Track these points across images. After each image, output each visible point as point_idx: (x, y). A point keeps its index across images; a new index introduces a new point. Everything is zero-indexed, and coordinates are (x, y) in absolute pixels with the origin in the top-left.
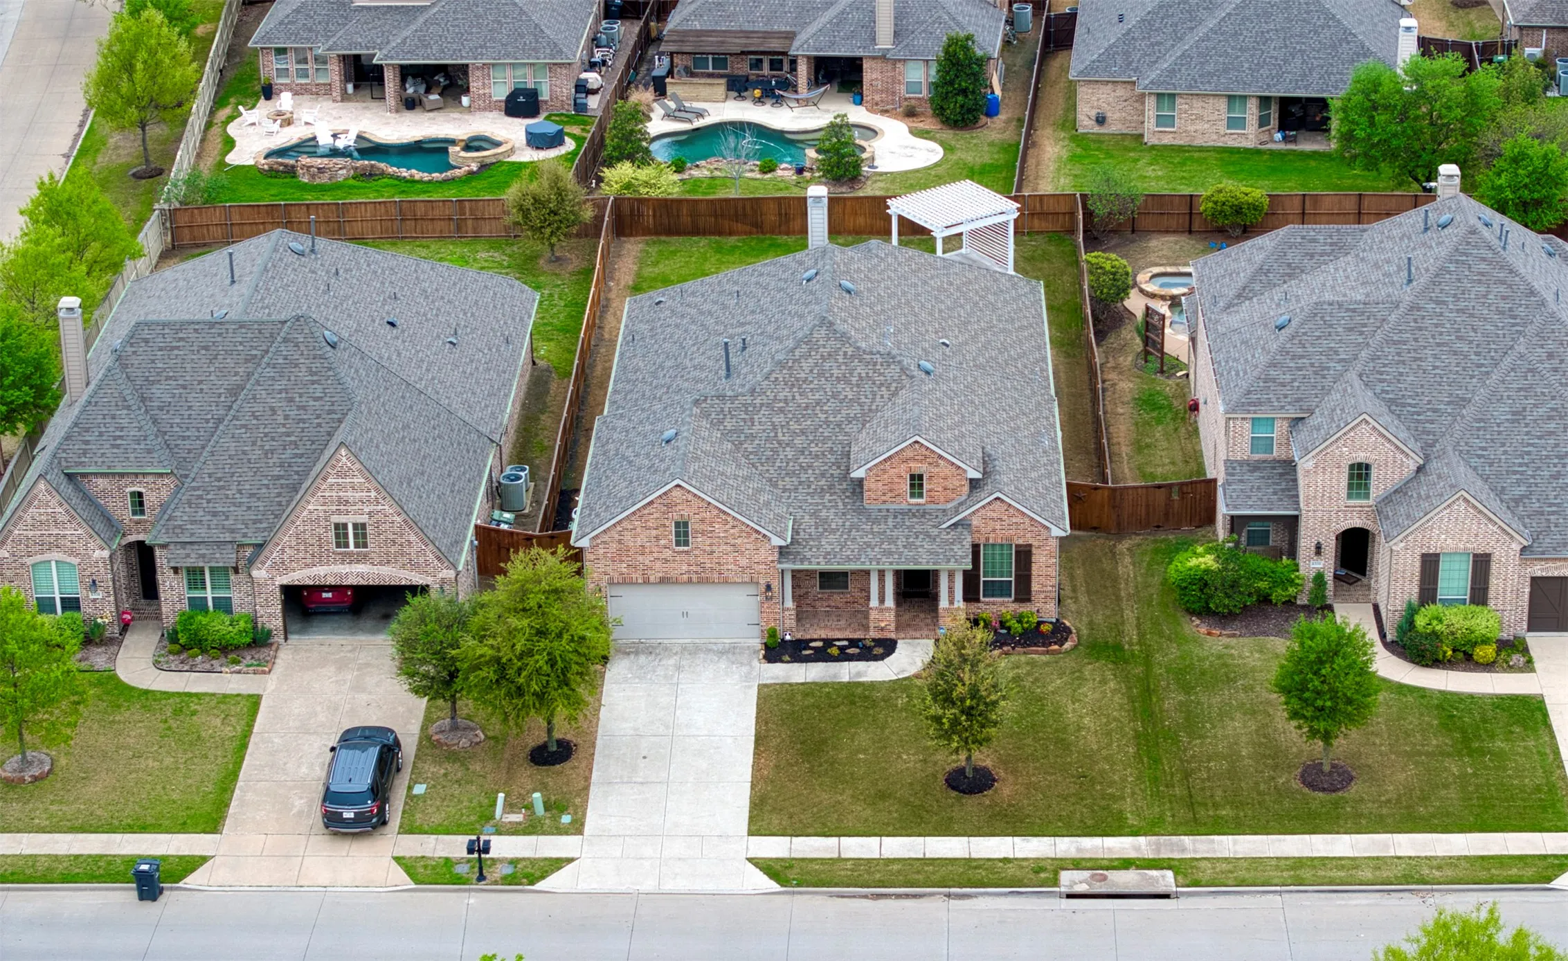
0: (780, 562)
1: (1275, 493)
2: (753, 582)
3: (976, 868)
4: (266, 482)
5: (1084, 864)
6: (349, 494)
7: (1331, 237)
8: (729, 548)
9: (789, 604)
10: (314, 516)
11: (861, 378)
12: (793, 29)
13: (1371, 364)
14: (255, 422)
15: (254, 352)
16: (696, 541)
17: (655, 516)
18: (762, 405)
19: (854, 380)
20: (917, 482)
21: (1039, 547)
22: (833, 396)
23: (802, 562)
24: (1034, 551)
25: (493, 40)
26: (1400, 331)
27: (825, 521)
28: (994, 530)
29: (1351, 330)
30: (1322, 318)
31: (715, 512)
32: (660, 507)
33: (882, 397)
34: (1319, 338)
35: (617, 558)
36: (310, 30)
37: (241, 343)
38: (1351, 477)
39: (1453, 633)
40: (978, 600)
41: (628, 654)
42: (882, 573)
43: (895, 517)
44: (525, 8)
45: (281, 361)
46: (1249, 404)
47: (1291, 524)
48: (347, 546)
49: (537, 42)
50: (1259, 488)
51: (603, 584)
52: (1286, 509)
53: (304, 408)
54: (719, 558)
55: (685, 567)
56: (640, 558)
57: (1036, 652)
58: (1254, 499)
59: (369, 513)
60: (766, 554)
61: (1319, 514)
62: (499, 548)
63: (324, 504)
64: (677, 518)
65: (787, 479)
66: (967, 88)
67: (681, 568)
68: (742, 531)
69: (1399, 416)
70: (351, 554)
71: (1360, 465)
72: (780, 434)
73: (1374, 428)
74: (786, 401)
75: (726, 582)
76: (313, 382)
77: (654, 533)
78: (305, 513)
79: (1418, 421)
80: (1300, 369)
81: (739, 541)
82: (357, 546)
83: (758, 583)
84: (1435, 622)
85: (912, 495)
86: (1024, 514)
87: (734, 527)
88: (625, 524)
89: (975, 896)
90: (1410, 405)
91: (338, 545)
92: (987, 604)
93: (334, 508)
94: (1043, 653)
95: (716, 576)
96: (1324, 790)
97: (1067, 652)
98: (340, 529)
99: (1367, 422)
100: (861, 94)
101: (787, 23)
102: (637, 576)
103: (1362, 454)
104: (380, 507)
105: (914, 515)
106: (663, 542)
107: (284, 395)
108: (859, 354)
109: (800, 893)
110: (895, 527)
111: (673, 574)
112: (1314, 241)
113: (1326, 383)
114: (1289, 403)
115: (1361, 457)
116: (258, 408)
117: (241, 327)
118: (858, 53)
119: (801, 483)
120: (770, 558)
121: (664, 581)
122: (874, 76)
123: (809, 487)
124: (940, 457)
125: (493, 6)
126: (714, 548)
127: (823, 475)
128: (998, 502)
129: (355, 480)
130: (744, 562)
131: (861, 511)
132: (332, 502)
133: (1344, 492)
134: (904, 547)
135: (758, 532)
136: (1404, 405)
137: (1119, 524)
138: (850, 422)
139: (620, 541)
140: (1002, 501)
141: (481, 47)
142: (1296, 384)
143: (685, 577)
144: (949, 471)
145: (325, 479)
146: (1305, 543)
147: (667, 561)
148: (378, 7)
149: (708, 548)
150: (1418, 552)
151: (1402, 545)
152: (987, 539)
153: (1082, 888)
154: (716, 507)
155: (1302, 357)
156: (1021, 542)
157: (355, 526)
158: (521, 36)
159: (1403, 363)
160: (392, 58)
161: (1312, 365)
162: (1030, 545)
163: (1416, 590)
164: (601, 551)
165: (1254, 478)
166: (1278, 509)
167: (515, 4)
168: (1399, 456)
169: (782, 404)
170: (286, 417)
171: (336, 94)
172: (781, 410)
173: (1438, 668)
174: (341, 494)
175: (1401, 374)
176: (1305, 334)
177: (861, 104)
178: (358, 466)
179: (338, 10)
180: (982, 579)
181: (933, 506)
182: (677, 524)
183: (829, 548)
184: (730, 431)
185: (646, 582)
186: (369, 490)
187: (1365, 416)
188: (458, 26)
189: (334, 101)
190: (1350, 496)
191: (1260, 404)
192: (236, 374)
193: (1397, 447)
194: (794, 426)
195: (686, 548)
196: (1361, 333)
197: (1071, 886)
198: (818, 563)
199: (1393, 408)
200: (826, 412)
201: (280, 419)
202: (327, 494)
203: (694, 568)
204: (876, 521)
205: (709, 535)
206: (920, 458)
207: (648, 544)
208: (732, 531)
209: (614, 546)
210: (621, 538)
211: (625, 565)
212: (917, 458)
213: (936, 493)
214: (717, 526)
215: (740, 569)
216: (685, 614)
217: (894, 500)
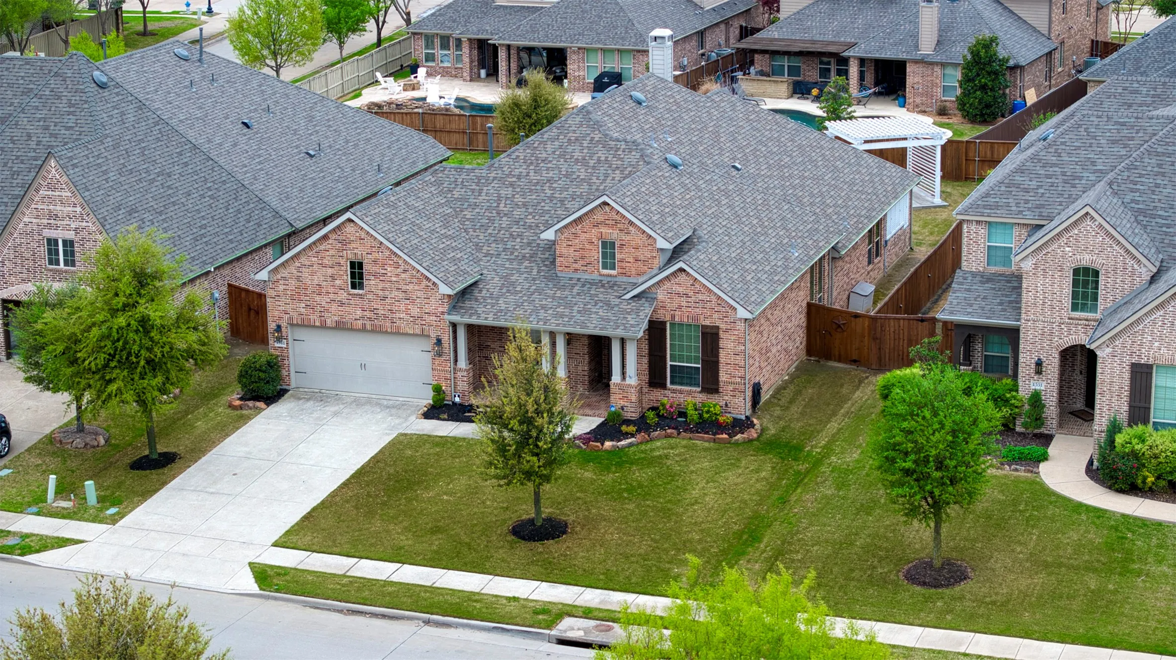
0: (449, 314)
1: (1001, 304)
2: (424, 335)
3: (476, 601)
4: (6, 200)
5: (596, 614)
6: (58, 208)
7: (1155, 89)
8: (401, 295)
9: (463, 363)
10: (29, 229)
11: (599, 161)
12: (857, 40)
13: (1126, 174)
14: (11, 145)
15: (31, 86)
16: (370, 283)
17: (331, 252)
18: (495, 178)
19: (592, 163)
20: (608, 248)
21: (726, 331)
22: (566, 176)
23: (471, 316)
24: (721, 334)
25: (591, 29)
26: (1167, 144)
27: (513, 284)
28: (680, 307)
29: (1114, 142)
30: (1086, 130)
31: (387, 253)
32: (335, 242)
33: (613, 179)
34: (1079, 148)
35: (296, 296)
36: (454, 21)
37: (23, 77)
38: (1075, 283)
39: (1156, 457)
40: (663, 386)
41: (300, 399)
42: (552, 335)
43: (583, 286)
44: (625, 8)
45: (47, 93)
46: (985, 207)
47: (1012, 335)
48: (58, 264)
49: (626, 32)
50: (985, 298)
51: (284, 324)
52: (1008, 319)
53: (55, 136)
54: (391, 304)
55: (359, 313)
56: (318, 298)
57: (703, 439)
58: (975, 307)
59: (76, 230)
60: (436, 305)
61: (1040, 325)
62: (250, 309)
63: (37, 217)
64: (351, 257)
65: (493, 245)
66: (986, 84)
67: (355, 314)
68: (413, 276)
69: (1145, 227)
70: (60, 272)
71: (1086, 270)
72: (502, 205)
73: (1100, 226)
74: (519, 177)
75: (398, 333)
76: (69, 113)
77: (330, 271)
78: (21, 225)
79: (1166, 234)
80: (1049, 177)
81: (410, 287)
82: (66, 264)
83: (429, 336)
84: (1134, 441)
85: (605, 267)
86: (710, 291)
87: (405, 271)
88: (303, 260)
89: (457, 626)
90: (1160, 216)
91: (51, 263)
92: (674, 391)
93: (45, 221)
94: (708, 441)
95: (388, 324)
96: (924, 584)
97: (737, 443)
98: (52, 243)
99: (1092, 218)
100: (904, 97)
101: (853, 36)
102: (315, 319)
103: (1087, 257)
104: (84, 224)
105: (603, 286)
106: (338, 282)
107: (41, 123)
108: (604, 143)
109: (276, 599)
110: (578, 294)
111: (348, 318)
112: (1136, 92)
113: (1074, 192)
114: (1029, 209)
115: (1086, 260)
116: (17, 133)
117: (27, 64)
118: (902, 56)
119: (505, 250)
120: (440, 310)
121: (340, 327)
122: (916, 80)
123: (512, 253)
124: (631, 223)
125: (599, 4)
126: (387, 293)
127: (529, 244)
128: (684, 275)
129: (64, 194)
130: (415, 311)
131: (553, 278)
132: (44, 215)
133: (1067, 302)
134: (579, 312)
135: (427, 279)
136: (1153, 216)
137: (880, 359)
138: (574, 199)
139: (298, 279)
140: (688, 274)
141: (579, 34)
142: (1041, 191)
143: (360, 322)
144: (639, 240)
145: (37, 191)
146: (1026, 360)
147: (342, 304)
148: (513, 7)
149: (381, 293)
150: (1127, 360)
151: (1109, 350)
152: (673, 317)
153: (576, 635)
154: (388, 248)
155: (1054, 165)
156: (707, 323)
157: (65, 242)
158: (615, 27)
159: (1163, 174)
160: (504, 39)
161: (1064, 174)
162: (718, 328)
163: (1125, 408)
164: (281, 288)
165: (982, 289)
166: (999, 318)
167: (617, 4)
168: (1130, 262)
169: (514, 179)
170: (39, 143)
171: (466, 74)
172: (512, 185)
173: (1136, 495)
174: (51, 207)
175: (1157, 186)
176: (1063, 143)
177: (904, 107)
178: (65, 178)
179: (481, 7)
180: (669, 363)
181: (625, 279)
182: (352, 264)
183: (503, 306)
184: (456, 199)
185: (323, 327)
186: (75, 205)
187: (1088, 209)
188: (566, 18)
189: (464, 80)
190: (1075, 307)
191: (997, 207)
192: (12, 104)
193: (1127, 251)
194: (518, 199)
195: (360, 292)
196: (1125, 146)
197: (565, 631)
198: (486, 319)
199: (1141, 218)
200: (554, 189)
201: (33, 145)
202: (40, 207)
203: (368, 314)
204: (563, 288)
205: (381, 278)
206: (610, 222)
207: (324, 283)
208: (403, 276)
209: (293, 283)
210: (300, 274)
211: (304, 305)
212: (607, 222)
213: (628, 264)
214: (389, 269)
215: (412, 319)
216: (363, 366)
217: (585, 268)
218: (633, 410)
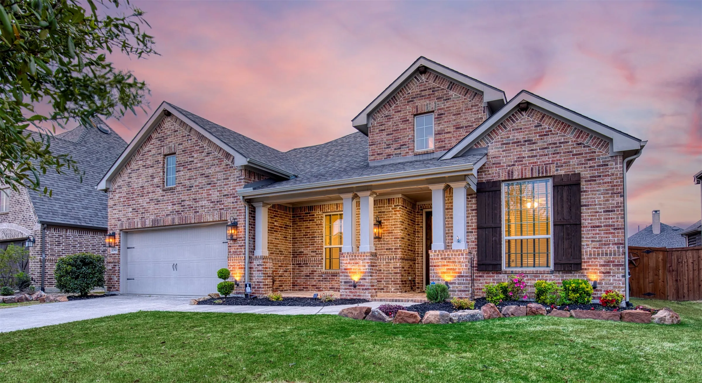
2: (222, 222)
8: (204, 181)
9: (260, 251)
17: (153, 152)
21: (592, 179)
24: (584, 186)
28: (520, 159)
31: (195, 138)
32: (156, 141)
35: (127, 202)
40: (497, 270)
43: (396, 164)
51: (117, 231)
54: (196, 193)
55: (170, 207)
56: (141, 200)
64: (168, 151)
67: (167, 209)
75: (201, 224)
77: (151, 171)
81: (211, 171)
83: (226, 221)
85: (421, 145)
92: (512, 274)
95: (192, 216)
102: (138, 222)
105: (419, 161)
106: (156, 180)
110: (390, 167)
111: (162, 216)
121: (156, 225)
126: (193, 181)
130: (215, 196)
131: (364, 168)
139: (129, 184)
140: (532, 111)
143: (170, 219)
147: (159, 201)
149: (187, 183)
152: (511, 173)
156: (562, 172)
162: (579, 176)
164: (117, 196)
180: (505, 238)
181: (443, 152)
182: (168, 159)
185: (144, 229)
195: (173, 185)
203: (176, 207)
204: (374, 168)
205: (189, 167)
206: (427, 93)
207: (146, 184)
208: (207, 159)
209: (125, 189)
210: (130, 180)
211: (131, 209)
212: (423, 93)
213: (447, 136)
214: (195, 156)
215: (212, 205)
216: (175, 266)
217: (398, 151)
218: (462, 287)
